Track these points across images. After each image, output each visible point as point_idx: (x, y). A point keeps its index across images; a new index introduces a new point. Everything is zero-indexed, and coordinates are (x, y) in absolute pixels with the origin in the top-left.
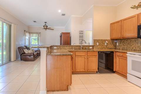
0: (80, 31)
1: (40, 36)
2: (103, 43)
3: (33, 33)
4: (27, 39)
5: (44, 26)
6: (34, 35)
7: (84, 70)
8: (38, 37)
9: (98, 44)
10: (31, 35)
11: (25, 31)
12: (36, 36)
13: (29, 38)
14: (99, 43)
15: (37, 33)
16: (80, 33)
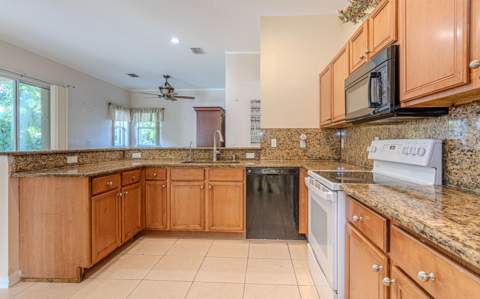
0: (252, 102)
1: (163, 120)
2: (293, 139)
3: (141, 110)
4: (124, 129)
5: (161, 88)
6: (146, 115)
7: (198, 228)
8: (158, 123)
9: (274, 144)
10: (137, 115)
11: (110, 104)
12: (151, 120)
13: (130, 124)
14: (278, 140)
15: (153, 110)
16: (253, 108)
